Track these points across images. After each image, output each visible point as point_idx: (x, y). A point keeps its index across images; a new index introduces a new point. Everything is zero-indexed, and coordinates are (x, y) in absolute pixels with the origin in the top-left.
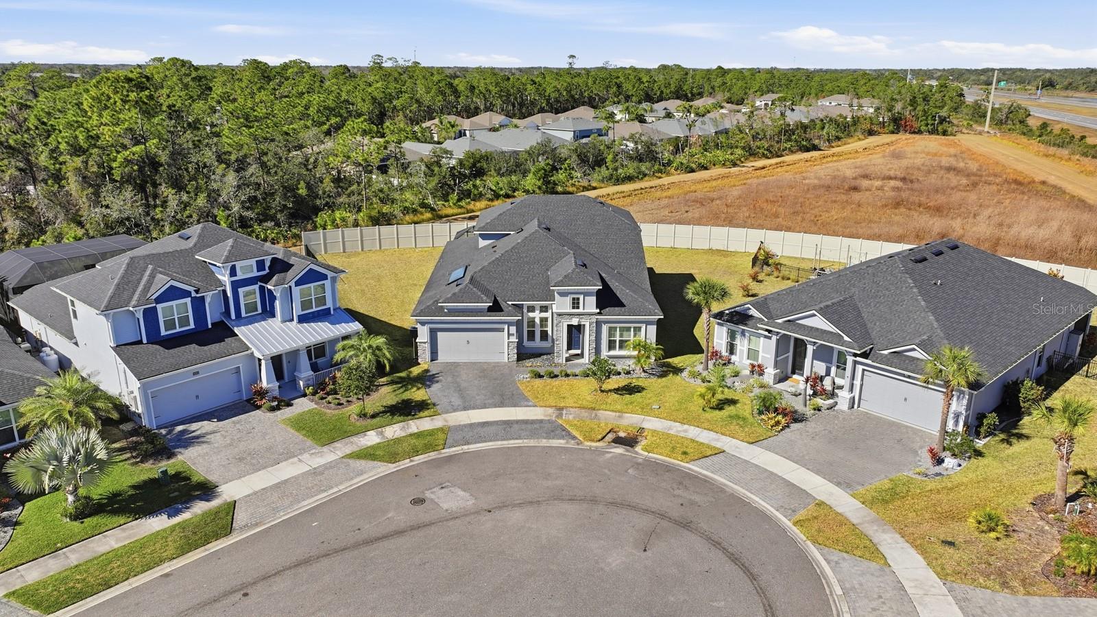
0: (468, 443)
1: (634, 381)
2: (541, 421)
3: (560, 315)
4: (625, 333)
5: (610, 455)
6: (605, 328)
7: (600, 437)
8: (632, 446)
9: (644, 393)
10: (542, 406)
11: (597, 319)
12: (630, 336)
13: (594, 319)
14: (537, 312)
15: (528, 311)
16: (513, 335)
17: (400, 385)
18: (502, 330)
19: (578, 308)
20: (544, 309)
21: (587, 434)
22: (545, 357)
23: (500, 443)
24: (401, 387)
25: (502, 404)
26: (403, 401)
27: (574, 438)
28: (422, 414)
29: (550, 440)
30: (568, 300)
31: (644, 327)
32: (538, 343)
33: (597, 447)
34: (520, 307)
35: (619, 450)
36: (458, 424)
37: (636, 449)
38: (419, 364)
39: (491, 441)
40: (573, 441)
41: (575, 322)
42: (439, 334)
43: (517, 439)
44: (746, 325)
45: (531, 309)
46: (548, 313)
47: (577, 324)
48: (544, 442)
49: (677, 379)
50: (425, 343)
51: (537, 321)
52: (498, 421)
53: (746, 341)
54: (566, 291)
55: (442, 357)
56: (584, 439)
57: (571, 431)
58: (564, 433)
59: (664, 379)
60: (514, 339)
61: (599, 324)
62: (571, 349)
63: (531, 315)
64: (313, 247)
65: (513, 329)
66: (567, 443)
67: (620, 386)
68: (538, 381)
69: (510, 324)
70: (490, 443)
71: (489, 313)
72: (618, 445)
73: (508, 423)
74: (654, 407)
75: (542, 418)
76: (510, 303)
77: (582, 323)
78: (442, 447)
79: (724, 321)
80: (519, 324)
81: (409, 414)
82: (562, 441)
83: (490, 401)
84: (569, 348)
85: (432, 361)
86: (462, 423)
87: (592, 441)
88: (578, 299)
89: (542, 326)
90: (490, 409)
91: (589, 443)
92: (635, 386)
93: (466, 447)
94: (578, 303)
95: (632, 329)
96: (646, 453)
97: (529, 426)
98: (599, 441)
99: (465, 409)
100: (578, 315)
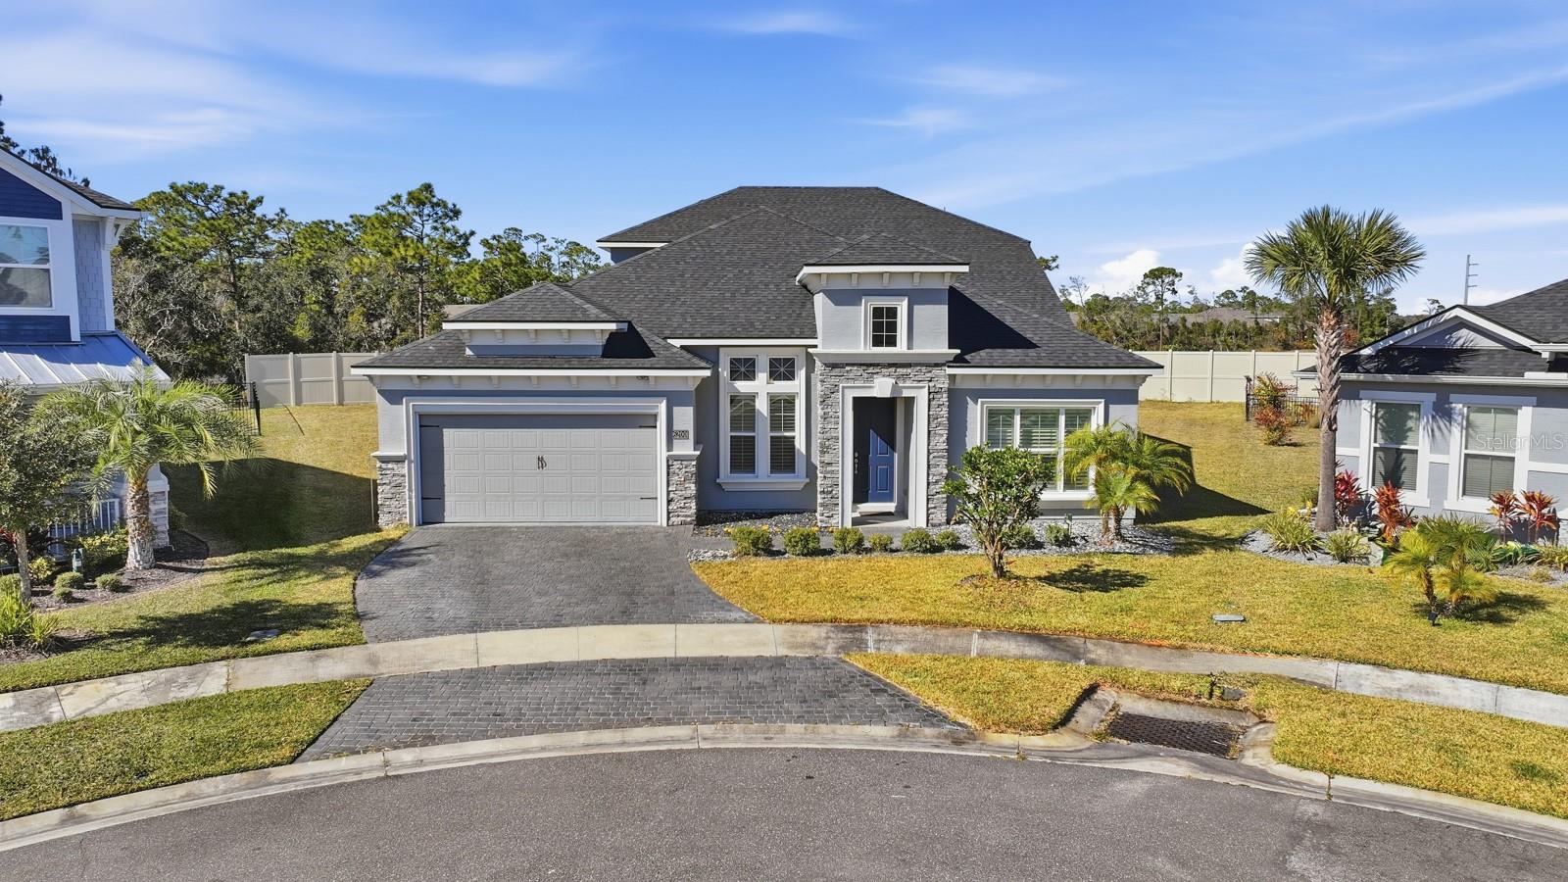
0: (429, 740)
1: (1096, 560)
2: (779, 662)
3: (835, 365)
4: (1038, 432)
5: (1139, 787)
6: (976, 414)
7: (1055, 711)
8: (1222, 751)
9: (1150, 587)
10: (780, 621)
11: (952, 377)
12: (1052, 441)
13: (942, 377)
14: (762, 376)
15: (736, 375)
16: (684, 434)
18: (648, 421)
19: (892, 342)
20: (782, 369)
21: (990, 700)
22: (786, 517)
23: (581, 737)
24: (269, 575)
25: (626, 616)
26: (246, 604)
27: (932, 717)
28: (284, 641)
29: (823, 728)
30: (861, 316)
31: (1101, 408)
32: (763, 476)
33: (1053, 755)
34: (709, 356)
35: (1171, 767)
36: (416, 670)
37: (1249, 759)
38: (379, 530)
39: (541, 729)
40: (928, 731)
41: (881, 387)
42: (450, 436)
43: (668, 722)
44: (1457, 371)
45: (744, 369)
46: (796, 382)
47: (887, 394)
48: (794, 735)
50: (399, 460)
51: (762, 406)
52: (596, 662)
53: (1456, 434)
54: (854, 284)
55: (457, 511)
56: (980, 718)
57: (912, 692)
58: (881, 701)
59: (1194, 558)
60: (686, 448)
61: (957, 400)
62: (865, 500)
63: (743, 386)
65: (685, 417)
66: (903, 736)
67: (1055, 571)
68: (763, 563)
69: (674, 399)
70: (535, 740)
71: (607, 361)
72: (1146, 747)
73: (639, 670)
74: (1218, 617)
75: (783, 652)
76: (677, 343)
77: (906, 393)
78: (286, 752)
79: (1368, 371)
80: (704, 398)
81: (233, 640)
82: (879, 731)
83: (581, 610)
84: (860, 496)
85: (424, 521)
86: (437, 669)
87: (1025, 727)
88: (892, 312)
89: (775, 423)
90: (572, 630)
91: (1009, 739)
92: (1106, 572)
93: (407, 756)
94: (893, 327)
95: (1062, 419)
96: (1320, 779)
97: (727, 680)
98: (1055, 728)
99: (474, 627)
100: (890, 365)
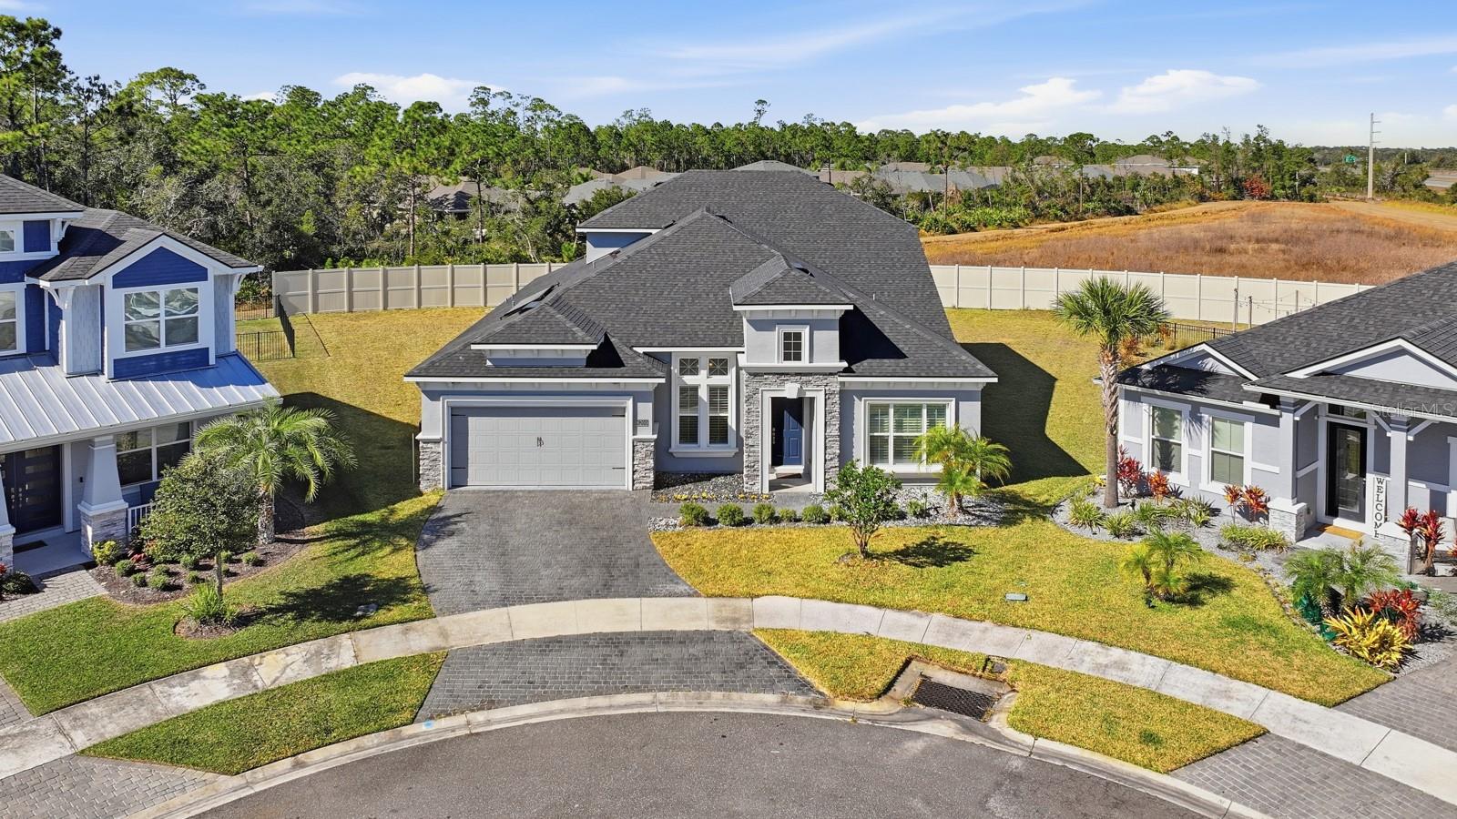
0: (491, 704)
1: (942, 532)
2: (708, 636)
3: (756, 374)
4: (907, 421)
5: (916, 746)
6: (860, 409)
7: (879, 684)
8: (979, 715)
9: (974, 561)
10: (713, 596)
11: (842, 384)
12: (918, 428)
13: (835, 383)
14: (704, 373)
15: (683, 371)
16: (645, 423)
17: (353, 542)
18: (620, 413)
19: (798, 357)
20: (719, 367)
21: (840, 673)
22: (721, 480)
23: (584, 702)
24: (354, 547)
25: (605, 590)
26: (346, 579)
27: (804, 686)
28: (382, 616)
29: (735, 695)
30: (774, 338)
31: (953, 404)
32: (704, 447)
33: (874, 718)
34: (664, 360)
35: (943, 728)
36: (473, 643)
37: (993, 724)
38: (421, 494)
39: (558, 695)
40: (800, 698)
41: (790, 391)
42: (474, 423)
43: (637, 689)
44: (1203, 392)
45: (690, 366)
46: (728, 377)
47: (794, 396)
48: (716, 701)
49: (1046, 529)
50: (436, 442)
51: (703, 394)
52: (588, 636)
53: (1205, 435)
54: (770, 317)
55: (478, 478)
56: (833, 689)
57: (794, 665)
58: (773, 671)
59: (1013, 529)
60: (647, 433)
61: (846, 397)
62: (779, 463)
63: (689, 380)
64: (290, 299)
65: (646, 410)
66: (783, 702)
67: (910, 544)
68: (702, 533)
69: (638, 397)
70: (557, 705)
71: (590, 370)
72: (934, 710)
73: (616, 642)
74: (1010, 596)
75: (713, 626)
76: (640, 350)
77: (808, 395)
78: (407, 715)
79: (1144, 386)
80: (660, 398)
81: (347, 615)
82: (771, 698)
83: (575, 582)
84: (777, 460)
85: (453, 486)
86: (487, 642)
87: (859, 696)
88: (798, 336)
89: (712, 404)
90: (570, 603)
91: (849, 705)
92: (946, 544)
93: (480, 717)
94: (798, 346)
95: (925, 411)
96: (1028, 739)
97: (675, 652)
98: (879, 696)
99: (505, 601)
100: (797, 374)
